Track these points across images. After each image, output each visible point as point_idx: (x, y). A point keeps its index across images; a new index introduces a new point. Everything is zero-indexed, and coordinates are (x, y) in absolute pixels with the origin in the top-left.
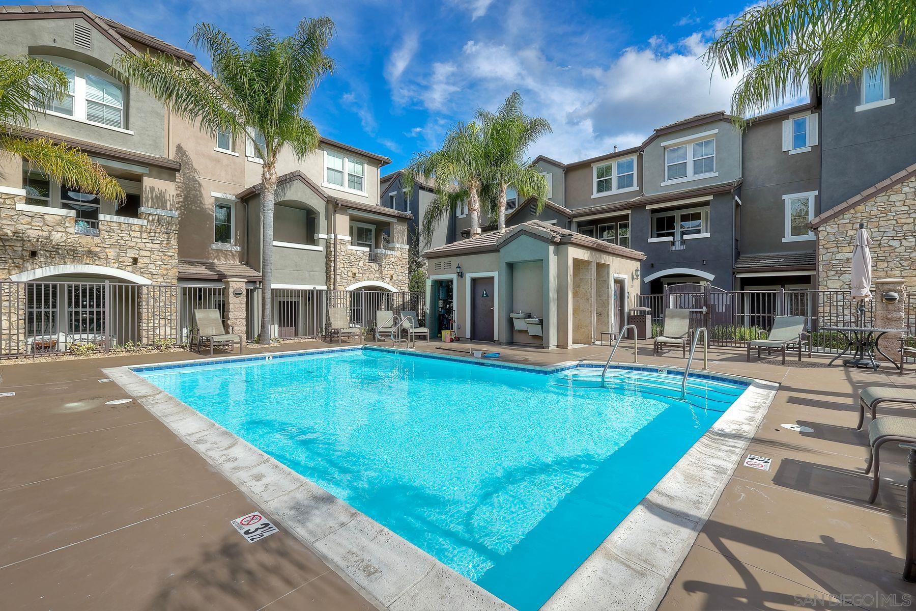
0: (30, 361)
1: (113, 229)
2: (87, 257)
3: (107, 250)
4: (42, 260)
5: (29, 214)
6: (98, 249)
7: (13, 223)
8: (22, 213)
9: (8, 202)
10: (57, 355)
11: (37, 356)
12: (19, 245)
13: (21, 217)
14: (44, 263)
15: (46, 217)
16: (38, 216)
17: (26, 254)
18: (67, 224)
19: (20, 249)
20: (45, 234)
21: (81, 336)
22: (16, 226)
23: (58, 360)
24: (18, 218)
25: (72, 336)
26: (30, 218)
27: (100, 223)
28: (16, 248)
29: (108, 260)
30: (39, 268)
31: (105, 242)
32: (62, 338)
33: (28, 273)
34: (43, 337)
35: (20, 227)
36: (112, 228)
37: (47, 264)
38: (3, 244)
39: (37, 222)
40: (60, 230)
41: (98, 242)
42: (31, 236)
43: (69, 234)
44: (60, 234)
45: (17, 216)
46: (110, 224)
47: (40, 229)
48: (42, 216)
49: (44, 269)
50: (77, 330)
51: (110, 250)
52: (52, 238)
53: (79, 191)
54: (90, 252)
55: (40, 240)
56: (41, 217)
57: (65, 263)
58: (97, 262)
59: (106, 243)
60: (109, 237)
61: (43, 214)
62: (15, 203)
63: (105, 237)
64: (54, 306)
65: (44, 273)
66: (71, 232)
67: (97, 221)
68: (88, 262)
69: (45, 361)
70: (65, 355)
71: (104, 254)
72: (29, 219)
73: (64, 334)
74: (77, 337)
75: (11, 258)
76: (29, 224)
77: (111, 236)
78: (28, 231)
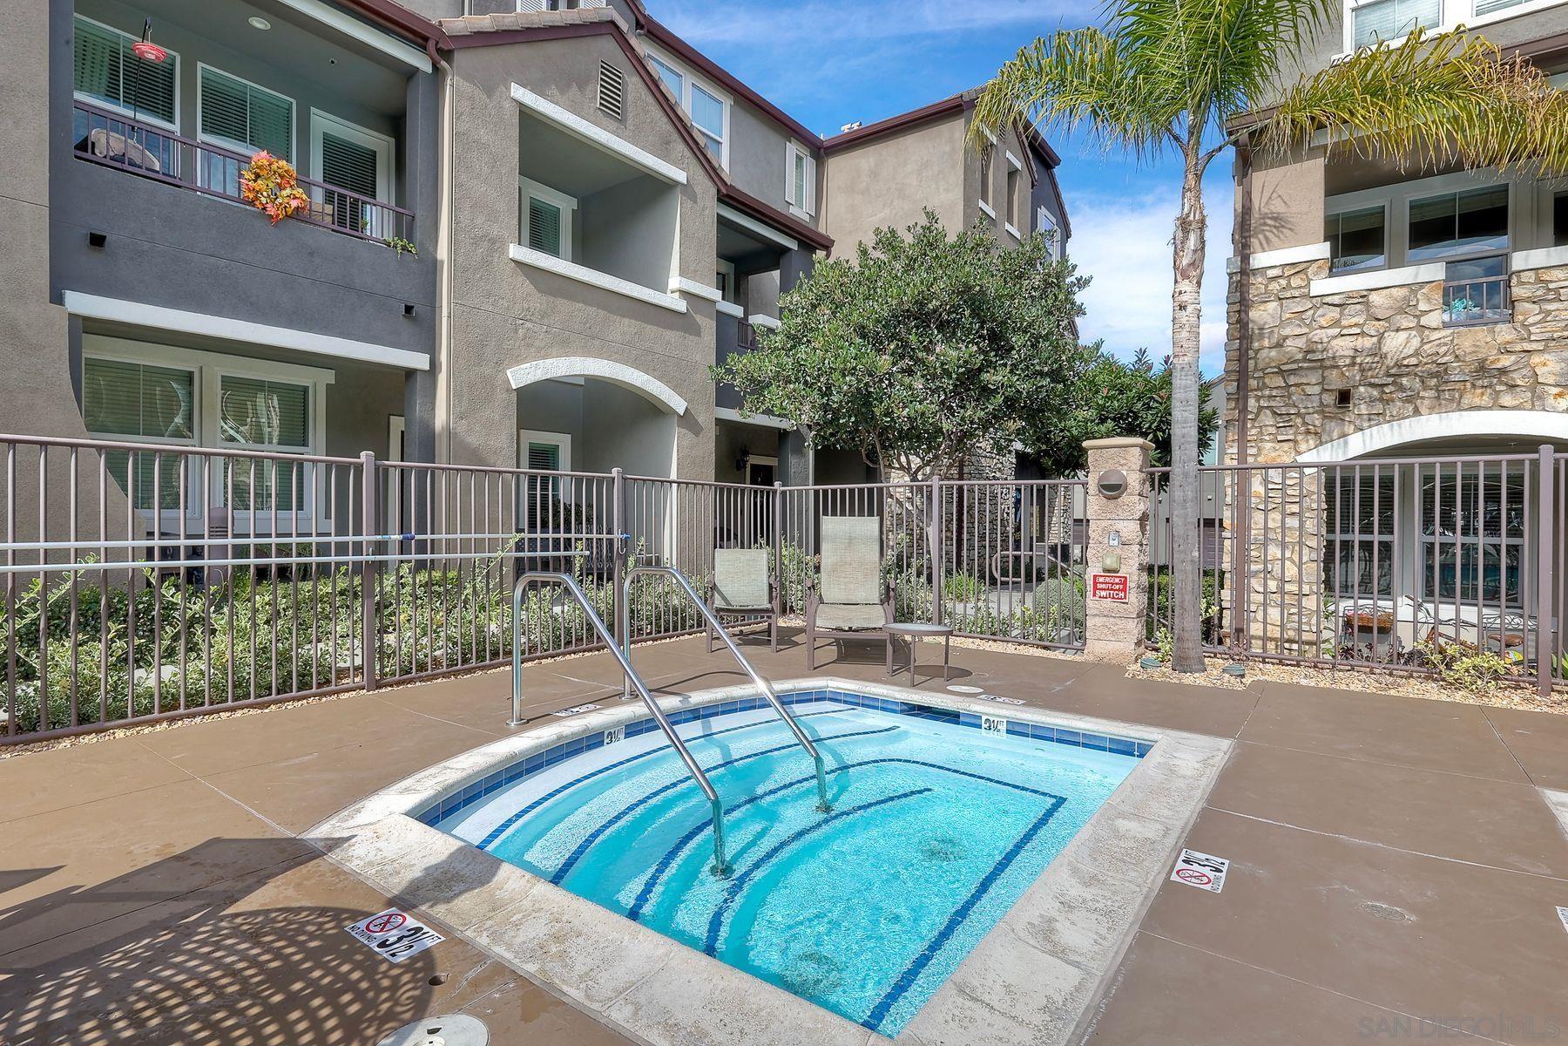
0: (1322, 681)
1: (1556, 290)
2: (1474, 386)
3: (1535, 359)
4: (1364, 409)
5: (1336, 300)
6: (1506, 361)
7: (1305, 330)
8: (1322, 301)
9: (1295, 282)
10: (1391, 674)
11: (1342, 667)
12: (1314, 381)
13: (1320, 312)
14: (1365, 417)
15: (1374, 297)
16: (1356, 301)
17: (1329, 399)
18: (1423, 306)
19: (1317, 389)
20: (1368, 343)
21: (1458, 612)
22: (1310, 336)
23: (1393, 692)
24: (1314, 314)
25: (1431, 607)
26: (1338, 309)
27: (1514, 280)
28: (1309, 390)
29: (1539, 387)
30: (1355, 432)
31: (1530, 333)
32: (1404, 610)
33: (1332, 446)
34: (1356, 603)
35: (1319, 335)
36: (1551, 286)
37: (1375, 418)
38: (1285, 382)
39: (1354, 317)
40: (1405, 324)
41: (1508, 338)
42: (1340, 353)
43: (1427, 332)
44: (1403, 335)
45: (1311, 312)
46: (1545, 277)
47: (1358, 331)
48: (1363, 297)
49: (1367, 432)
50: (1448, 593)
51: (1547, 356)
52: (1385, 350)
53: (1459, 167)
54: (1482, 369)
55: (1358, 360)
56: (1360, 300)
57: (1417, 412)
58: (1506, 400)
59: (1533, 338)
60: (1540, 317)
61: (1365, 293)
62: (1309, 280)
63: (1531, 320)
64: (1387, 526)
65: (1368, 441)
66: (1434, 325)
67: (1505, 277)
68: (1477, 401)
69: (1360, 688)
70: (1411, 676)
71: (1524, 372)
72: (1334, 313)
73: (1411, 603)
74: (1447, 611)
75: (1298, 414)
76: (1336, 323)
77: (1549, 313)
78: (1334, 343)
